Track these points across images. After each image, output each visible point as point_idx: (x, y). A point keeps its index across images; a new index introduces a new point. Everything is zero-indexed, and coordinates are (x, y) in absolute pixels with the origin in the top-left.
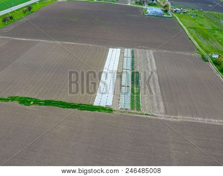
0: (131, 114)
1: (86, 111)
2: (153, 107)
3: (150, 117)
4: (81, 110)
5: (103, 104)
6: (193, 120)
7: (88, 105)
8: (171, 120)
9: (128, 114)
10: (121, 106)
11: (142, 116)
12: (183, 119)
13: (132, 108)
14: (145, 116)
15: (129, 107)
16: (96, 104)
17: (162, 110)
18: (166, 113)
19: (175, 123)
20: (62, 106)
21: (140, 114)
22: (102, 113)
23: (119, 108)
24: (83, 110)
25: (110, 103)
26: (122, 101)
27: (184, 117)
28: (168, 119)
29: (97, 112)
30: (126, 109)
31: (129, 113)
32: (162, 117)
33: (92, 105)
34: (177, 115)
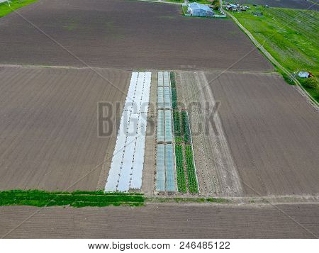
0: (180, 204)
1: (89, 208)
2: (220, 182)
3: (217, 204)
4: (79, 206)
5: (123, 188)
6: (296, 200)
7: (94, 193)
8: (256, 205)
9: (175, 204)
10: (160, 187)
11: (203, 204)
12: (278, 200)
13: (182, 189)
14: (207, 204)
15: (174, 187)
16: (109, 188)
17: (238, 187)
18: (246, 191)
19: (265, 212)
20: (37, 202)
21: (197, 201)
22: (123, 208)
23: (156, 193)
24: (82, 205)
25: (137, 183)
26: (161, 176)
27: (279, 197)
28: (251, 204)
29: (111, 207)
30: (170, 193)
31: (177, 200)
32: (238, 201)
33: (101, 193)
34: (265, 193)
